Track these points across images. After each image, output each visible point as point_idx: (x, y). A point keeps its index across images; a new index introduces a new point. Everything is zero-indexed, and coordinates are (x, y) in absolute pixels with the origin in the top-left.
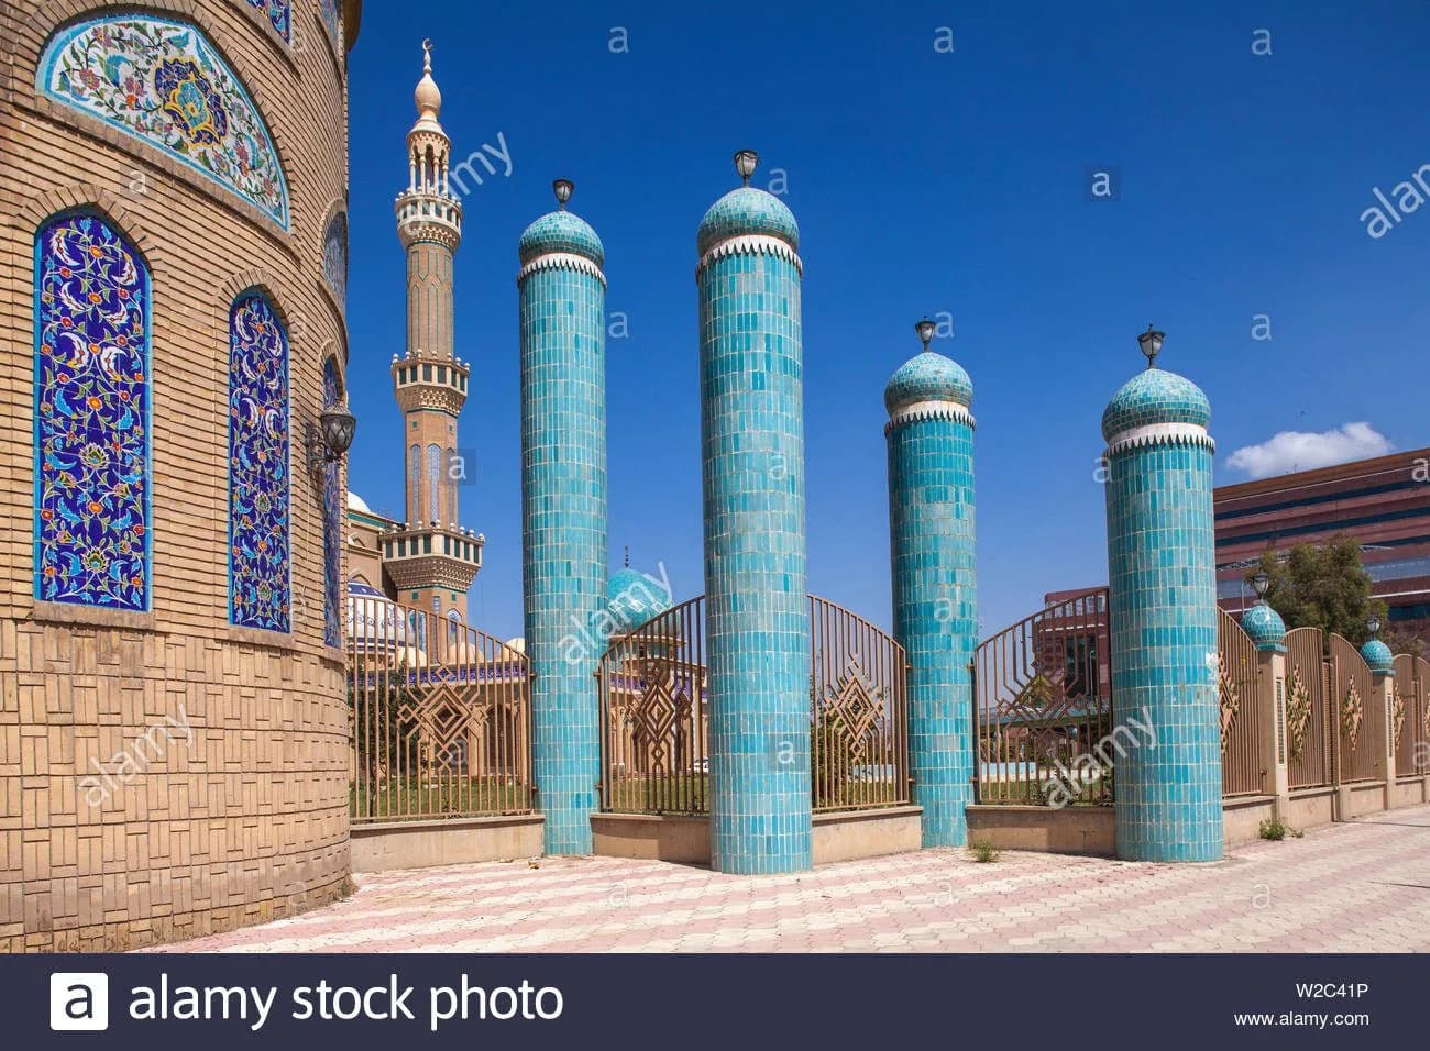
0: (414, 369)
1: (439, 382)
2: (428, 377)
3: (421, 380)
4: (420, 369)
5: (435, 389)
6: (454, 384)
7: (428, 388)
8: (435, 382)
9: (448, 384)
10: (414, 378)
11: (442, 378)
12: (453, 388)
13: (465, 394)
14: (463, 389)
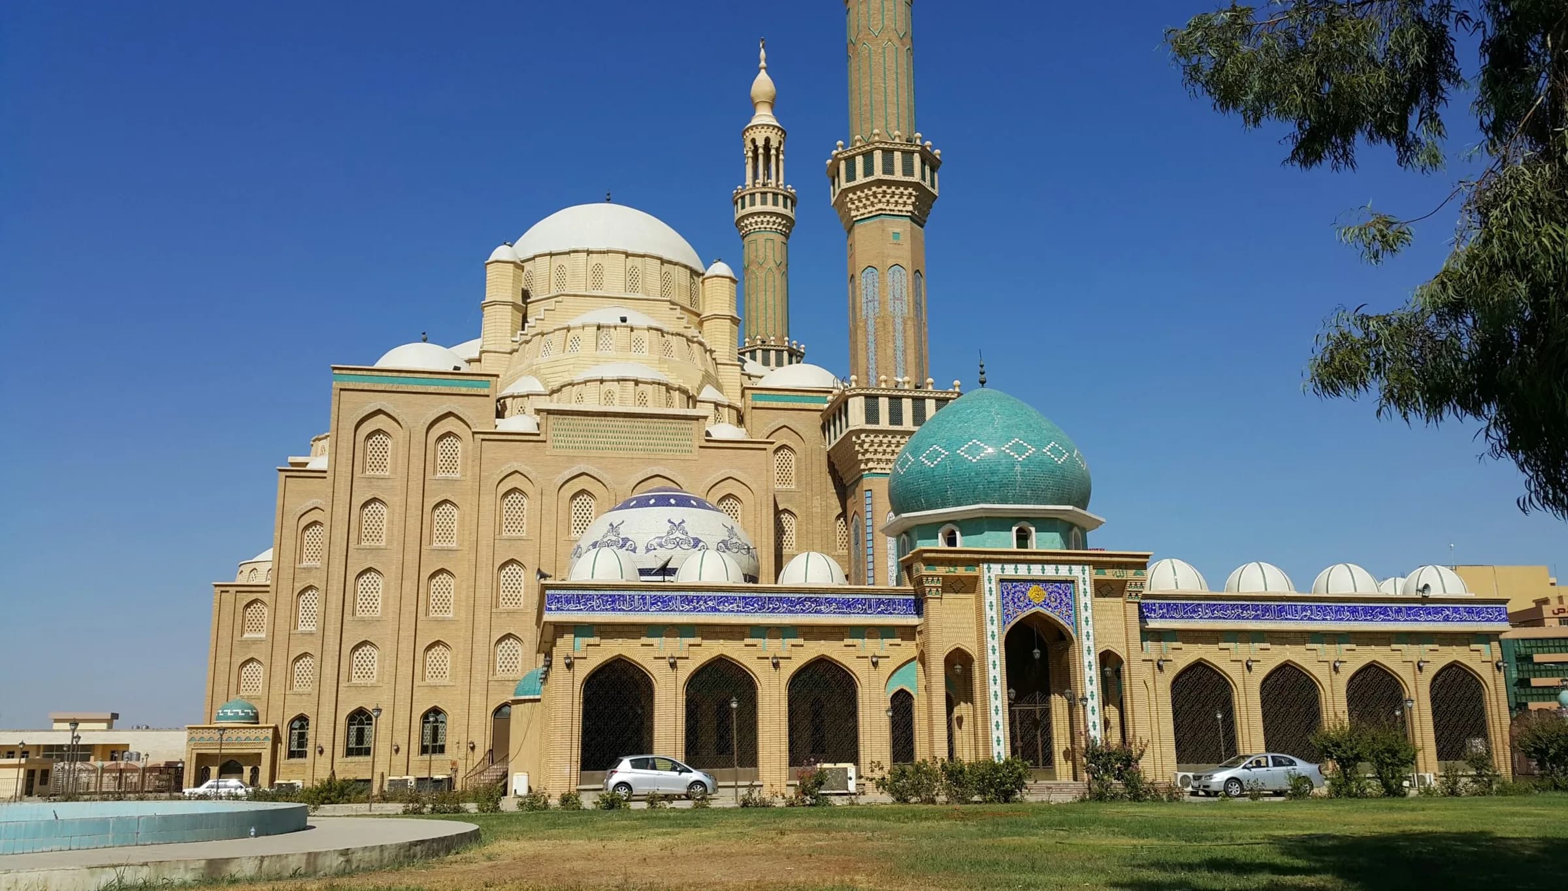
0: (868, 156)
1: (904, 175)
2: (888, 168)
3: (878, 174)
4: (878, 156)
5: (898, 184)
6: (923, 178)
7: (890, 184)
8: (898, 175)
9: (917, 178)
10: (869, 171)
11: (908, 169)
12: (922, 182)
13: (936, 192)
14: (933, 186)
